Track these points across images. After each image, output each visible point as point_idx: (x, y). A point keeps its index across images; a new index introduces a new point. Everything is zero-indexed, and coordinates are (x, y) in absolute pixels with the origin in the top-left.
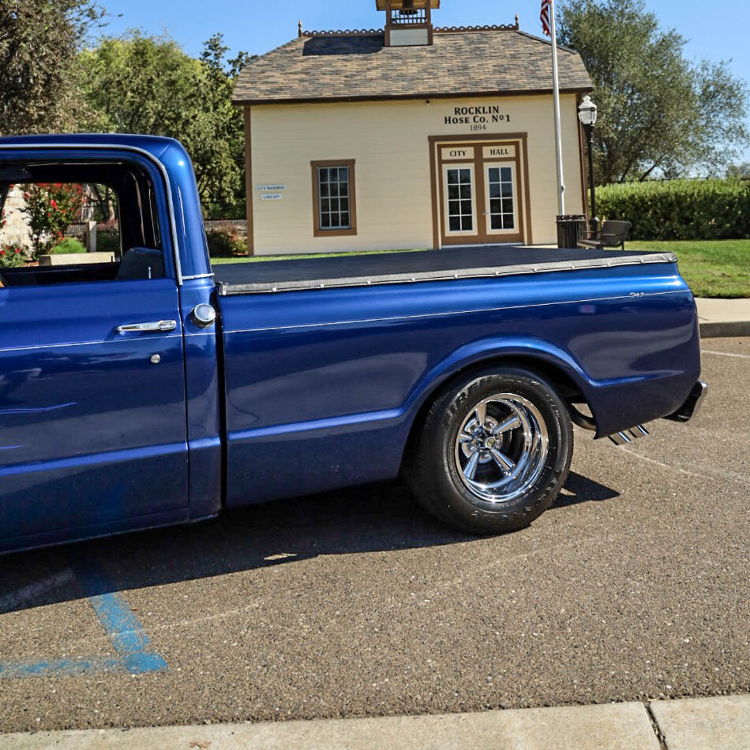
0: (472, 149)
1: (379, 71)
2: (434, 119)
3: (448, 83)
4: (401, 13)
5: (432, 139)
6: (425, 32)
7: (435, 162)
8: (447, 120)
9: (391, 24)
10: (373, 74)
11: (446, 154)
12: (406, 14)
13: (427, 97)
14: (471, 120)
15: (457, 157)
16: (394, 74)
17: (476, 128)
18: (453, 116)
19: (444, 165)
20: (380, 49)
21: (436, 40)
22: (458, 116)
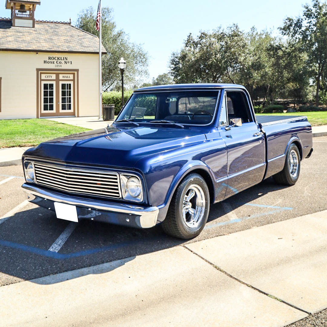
0: (55, 75)
1: (13, 37)
2: (39, 61)
3: (46, 46)
4: (19, 12)
5: (38, 70)
6: (31, 21)
7: (39, 80)
8: (45, 62)
9: (14, 16)
10: (10, 39)
11: (43, 77)
12: (21, 12)
13: (37, 51)
14: (55, 62)
15: (48, 78)
16: (20, 39)
17: (57, 66)
18: (48, 60)
19: (42, 82)
20: (11, 27)
21: (36, 25)
22: (50, 61)
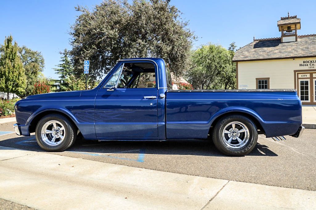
0: (309, 74)
1: (278, 50)
2: (296, 65)
3: (301, 53)
4: (287, 32)
5: (295, 71)
6: (295, 37)
7: (296, 78)
8: (301, 65)
9: (284, 35)
10: (276, 51)
11: (300, 76)
12: (288, 32)
13: (294, 58)
14: (309, 65)
15: (304, 77)
16: (283, 51)
17: (311, 67)
18: (303, 64)
19: (299, 80)
20: (279, 45)
21: (299, 40)
22: (304, 64)
